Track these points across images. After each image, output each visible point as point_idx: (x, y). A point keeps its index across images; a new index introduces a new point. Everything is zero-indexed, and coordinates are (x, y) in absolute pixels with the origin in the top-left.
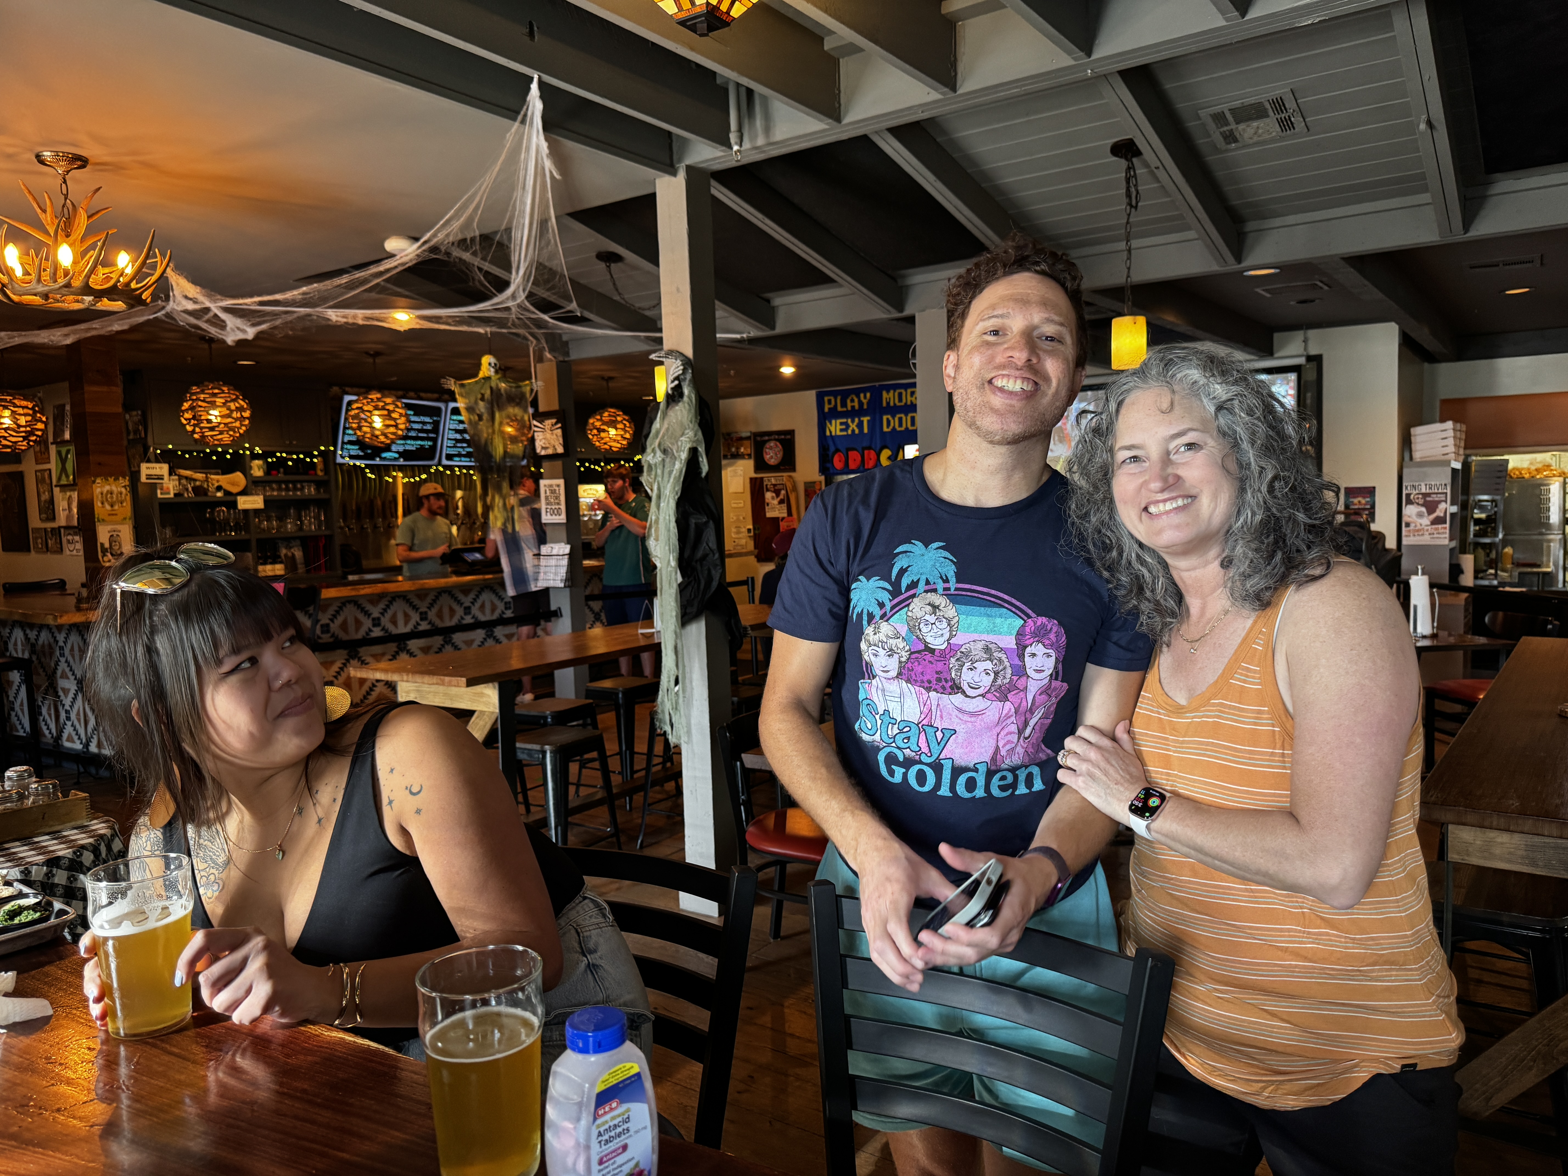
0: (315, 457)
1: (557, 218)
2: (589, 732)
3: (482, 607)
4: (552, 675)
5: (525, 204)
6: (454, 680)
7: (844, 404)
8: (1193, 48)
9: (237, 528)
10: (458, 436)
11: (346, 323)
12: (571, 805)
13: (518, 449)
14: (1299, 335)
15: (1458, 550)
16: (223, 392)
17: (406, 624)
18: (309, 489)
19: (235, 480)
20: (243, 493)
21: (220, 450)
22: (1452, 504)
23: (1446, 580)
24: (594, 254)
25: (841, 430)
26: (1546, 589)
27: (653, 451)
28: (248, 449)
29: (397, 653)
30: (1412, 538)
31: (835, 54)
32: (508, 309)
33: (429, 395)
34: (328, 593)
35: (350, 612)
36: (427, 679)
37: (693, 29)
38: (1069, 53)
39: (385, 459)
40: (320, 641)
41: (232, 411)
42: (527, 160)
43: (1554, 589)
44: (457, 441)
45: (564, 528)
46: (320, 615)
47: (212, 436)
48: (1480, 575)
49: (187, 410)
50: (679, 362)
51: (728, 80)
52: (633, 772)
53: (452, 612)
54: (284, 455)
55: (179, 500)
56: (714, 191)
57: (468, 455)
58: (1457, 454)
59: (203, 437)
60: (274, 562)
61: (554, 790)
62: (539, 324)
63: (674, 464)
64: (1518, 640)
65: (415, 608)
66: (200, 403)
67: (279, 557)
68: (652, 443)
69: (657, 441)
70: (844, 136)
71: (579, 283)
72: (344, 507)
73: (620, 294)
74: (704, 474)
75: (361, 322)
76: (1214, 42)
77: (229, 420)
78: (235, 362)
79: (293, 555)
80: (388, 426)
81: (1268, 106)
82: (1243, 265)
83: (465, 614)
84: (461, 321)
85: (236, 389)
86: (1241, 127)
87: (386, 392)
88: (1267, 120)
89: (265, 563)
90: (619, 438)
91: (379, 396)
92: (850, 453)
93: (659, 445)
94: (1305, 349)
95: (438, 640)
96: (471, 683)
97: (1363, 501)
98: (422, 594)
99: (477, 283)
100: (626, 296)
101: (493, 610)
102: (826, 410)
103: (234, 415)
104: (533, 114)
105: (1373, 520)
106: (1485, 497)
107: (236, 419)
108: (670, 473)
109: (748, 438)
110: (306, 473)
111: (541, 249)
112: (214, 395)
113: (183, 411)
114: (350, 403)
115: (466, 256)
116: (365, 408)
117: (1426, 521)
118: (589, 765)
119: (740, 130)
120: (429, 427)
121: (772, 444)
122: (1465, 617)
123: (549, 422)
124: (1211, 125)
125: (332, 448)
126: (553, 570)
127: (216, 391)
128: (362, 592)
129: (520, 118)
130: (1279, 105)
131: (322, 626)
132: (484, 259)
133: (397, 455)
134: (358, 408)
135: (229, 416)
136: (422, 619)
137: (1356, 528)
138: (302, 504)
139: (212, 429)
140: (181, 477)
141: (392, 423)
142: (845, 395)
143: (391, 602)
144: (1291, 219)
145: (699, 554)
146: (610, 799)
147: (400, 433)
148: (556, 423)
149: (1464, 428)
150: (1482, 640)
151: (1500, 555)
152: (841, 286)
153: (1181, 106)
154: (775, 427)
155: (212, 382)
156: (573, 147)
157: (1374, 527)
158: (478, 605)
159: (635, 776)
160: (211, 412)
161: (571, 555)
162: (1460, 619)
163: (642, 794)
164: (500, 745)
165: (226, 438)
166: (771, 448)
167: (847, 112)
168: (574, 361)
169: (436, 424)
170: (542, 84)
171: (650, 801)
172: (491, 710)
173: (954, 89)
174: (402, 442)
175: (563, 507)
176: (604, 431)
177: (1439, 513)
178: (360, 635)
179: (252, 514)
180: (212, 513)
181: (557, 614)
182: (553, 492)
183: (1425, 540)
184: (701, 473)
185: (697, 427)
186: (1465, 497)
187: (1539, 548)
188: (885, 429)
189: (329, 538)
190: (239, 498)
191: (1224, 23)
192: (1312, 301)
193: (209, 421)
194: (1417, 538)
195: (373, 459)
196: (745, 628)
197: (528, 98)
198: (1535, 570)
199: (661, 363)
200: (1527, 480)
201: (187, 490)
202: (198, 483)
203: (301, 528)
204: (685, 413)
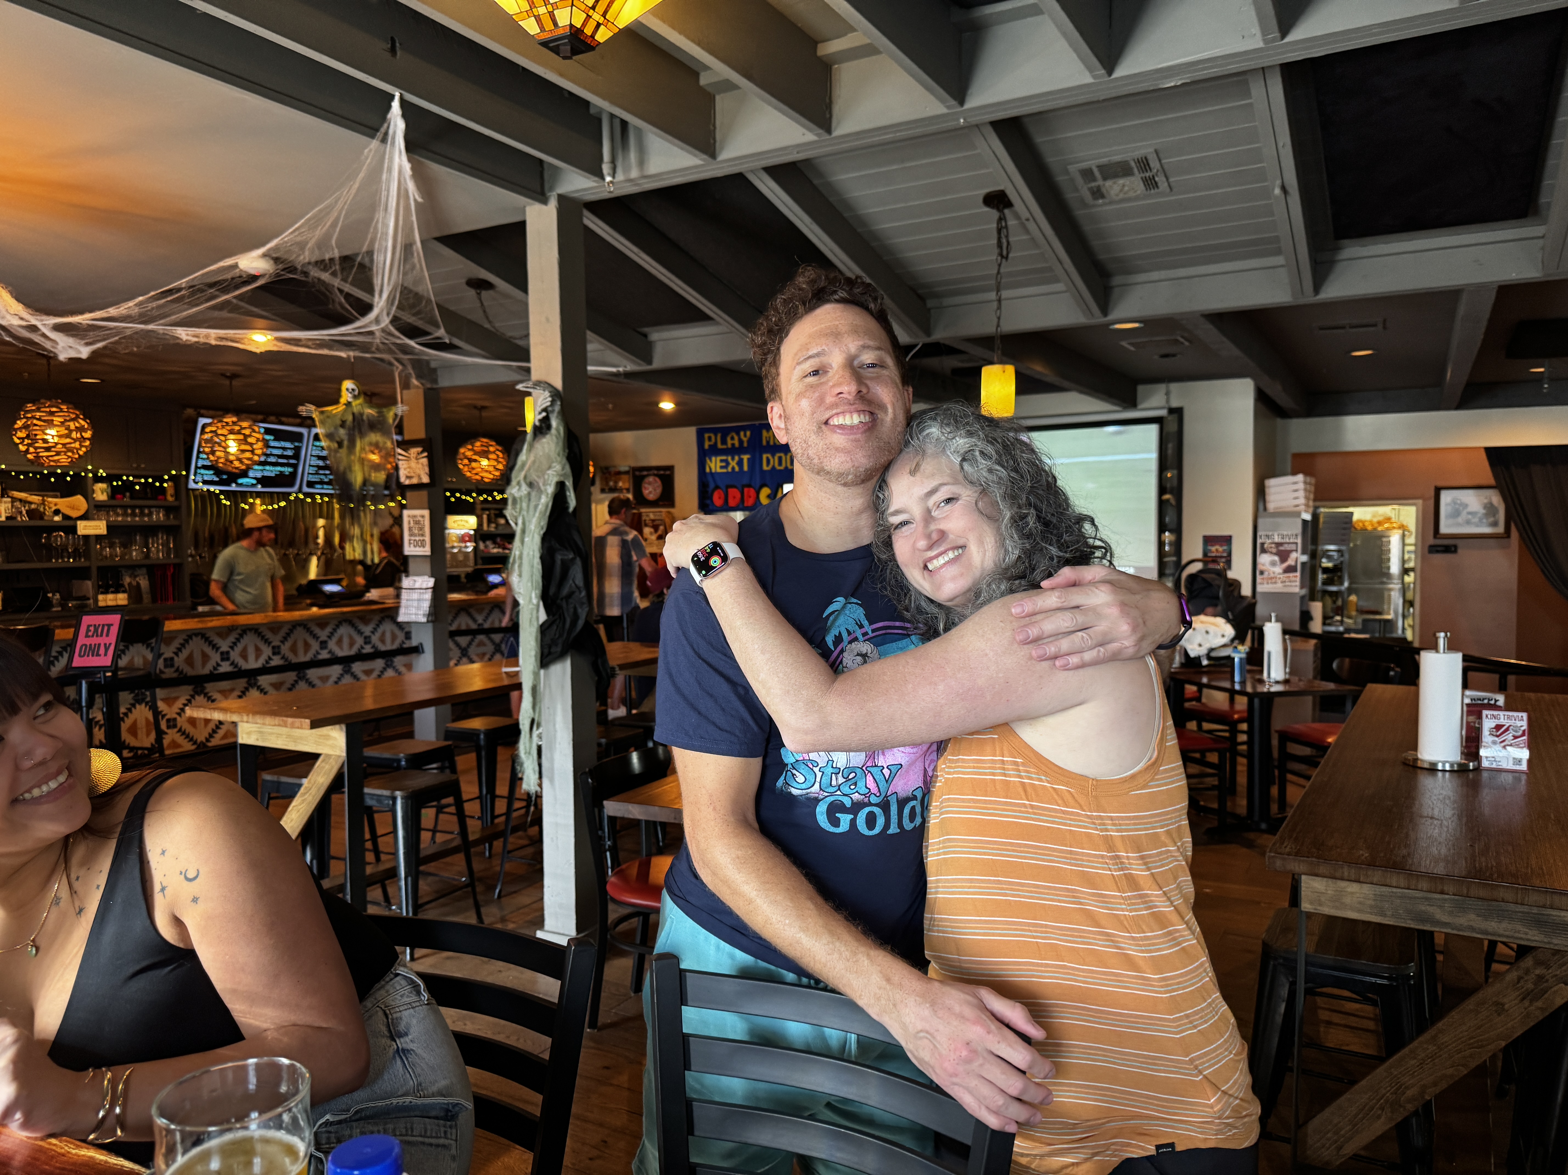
0: (166, 481)
1: (422, 242)
2: (447, 776)
3: (339, 642)
4: (411, 714)
5: (387, 226)
6: (297, 721)
7: (724, 442)
8: (1062, 103)
9: (76, 554)
10: (321, 463)
11: (196, 342)
12: (423, 854)
13: (380, 477)
14: (1162, 387)
15: (1307, 598)
16: (61, 411)
17: (257, 658)
18: (158, 514)
19: (76, 504)
20: (85, 517)
21: (59, 471)
22: (1303, 553)
23: (1296, 627)
24: (464, 281)
25: (722, 467)
26: (1388, 635)
27: (519, 483)
28: (91, 471)
29: (247, 689)
30: (1265, 586)
31: (709, 89)
32: (371, 333)
33: (291, 420)
34: (172, 625)
35: (196, 646)
36: (268, 720)
37: (556, 50)
38: (942, 101)
39: (241, 485)
40: (164, 676)
41: (71, 431)
42: (389, 181)
43: (1394, 635)
44: (320, 468)
45: (428, 560)
46: (163, 648)
47: (47, 457)
48: (1328, 621)
49: (20, 429)
50: (547, 394)
51: (601, 110)
52: (494, 817)
53: (307, 646)
54: (131, 478)
55: (11, 523)
56: (586, 222)
57: (329, 483)
58: (1307, 505)
59: (38, 457)
60: (116, 592)
61: (405, 838)
62: (405, 350)
63: (540, 498)
64: (1364, 686)
65: (267, 642)
66: (35, 422)
67: (123, 585)
68: (518, 476)
69: (523, 474)
70: (719, 173)
71: (447, 310)
72: (196, 534)
73: (490, 322)
74: (571, 509)
75: (213, 342)
76: (1082, 99)
77: (68, 440)
78: (78, 380)
79: (138, 584)
80: (243, 451)
81: (1133, 164)
82: (1111, 317)
83: (322, 648)
84: (322, 344)
85: (76, 408)
86: (1108, 183)
87: (243, 416)
88: (1132, 179)
89: (106, 592)
90: (491, 469)
91: (235, 419)
92: (731, 490)
93: (525, 477)
94: (1168, 401)
95: (291, 676)
96: (315, 725)
97: (1220, 549)
98: (275, 627)
99: (338, 307)
100: (497, 325)
101: (351, 645)
102: (706, 446)
103: (74, 435)
104: (395, 133)
105: (1230, 567)
106: (1332, 547)
107: (75, 440)
108: (536, 507)
109: (627, 473)
110: (155, 499)
111: (405, 274)
112: (52, 413)
113: (16, 430)
114: (204, 426)
115: (325, 276)
116: (219, 432)
117: (1278, 569)
118: (446, 810)
119: (613, 162)
120: (289, 453)
121: (651, 479)
122: (1314, 662)
123: (414, 451)
124: (1079, 181)
125: (184, 473)
126: (415, 604)
127: (54, 409)
128: (210, 625)
129: (380, 135)
130: (1144, 164)
131: (165, 660)
132: (344, 280)
133: (254, 482)
134: (211, 432)
135: (68, 436)
136: (274, 654)
137: (1213, 576)
138: (150, 531)
139: (48, 449)
140: (14, 500)
141: (248, 448)
142: (725, 432)
143: (241, 636)
144: (1155, 275)
145: (565, 591)
146: (466, 846)
147: (256, 458)
148: (422, 452)
149: (1313, 481)
150: (1331, 686)
151: (1345, 603)
152: (718, 323)
153: (1051, 160)
154: (655, 462)
155: (50, 400)
156: (438, 170)
157: (1231, 575)
158: (335, 639)
159: (497, 821)
160: (48, 431)
161: (435, 589)
162: (1309, 662)
163: (502, 839)
164: (346, 790)
165: (64, 460)
166: (650, 483)
167: (722, 149)
168: (443, 389)
169: (297, 450)
170: (403, 103)
171: (510, 847)
172: (338, 753)
173: (829, 130)
174: (260, 468)
175: (427, 539)
176: (475, 461)
177: (1291, 562)
178: (206, 671)
179: (93, 541)
180: (48, 538)
181: (417, 650)
182: (417, 523)
183: (1278, 587)
184: (568, 508)
185: (564, 461)
186: (1313, 547)
187: (1381, 596)
188: (765, 468)
189: (178, 567)
190: (79, 522)
191: (1091, 80)
192: (1174, 355)
193: (45, 441)
194: (1270, 586)
195: (229, 485)
196: (613, 669)
197: (389, 116)
198: (1378, 617)
199: (529, 394)
200: (1371, 532)
201: (21, 513)
202: (33, 506)
203: (147, 556)
204: (553, 446)
